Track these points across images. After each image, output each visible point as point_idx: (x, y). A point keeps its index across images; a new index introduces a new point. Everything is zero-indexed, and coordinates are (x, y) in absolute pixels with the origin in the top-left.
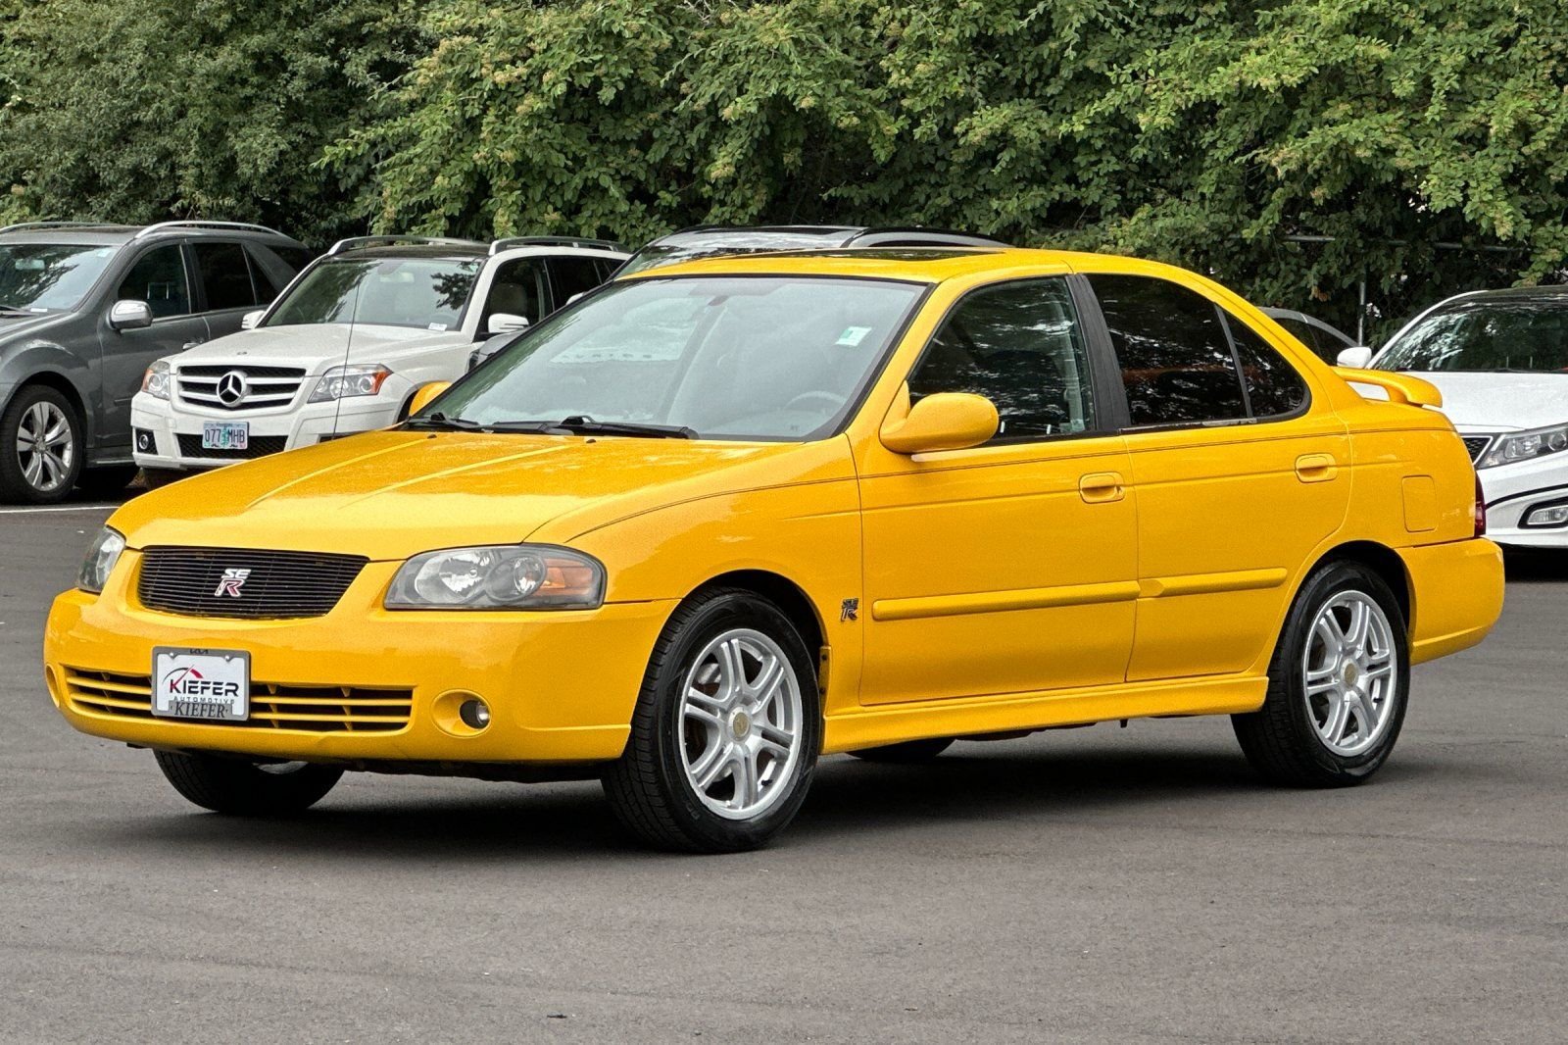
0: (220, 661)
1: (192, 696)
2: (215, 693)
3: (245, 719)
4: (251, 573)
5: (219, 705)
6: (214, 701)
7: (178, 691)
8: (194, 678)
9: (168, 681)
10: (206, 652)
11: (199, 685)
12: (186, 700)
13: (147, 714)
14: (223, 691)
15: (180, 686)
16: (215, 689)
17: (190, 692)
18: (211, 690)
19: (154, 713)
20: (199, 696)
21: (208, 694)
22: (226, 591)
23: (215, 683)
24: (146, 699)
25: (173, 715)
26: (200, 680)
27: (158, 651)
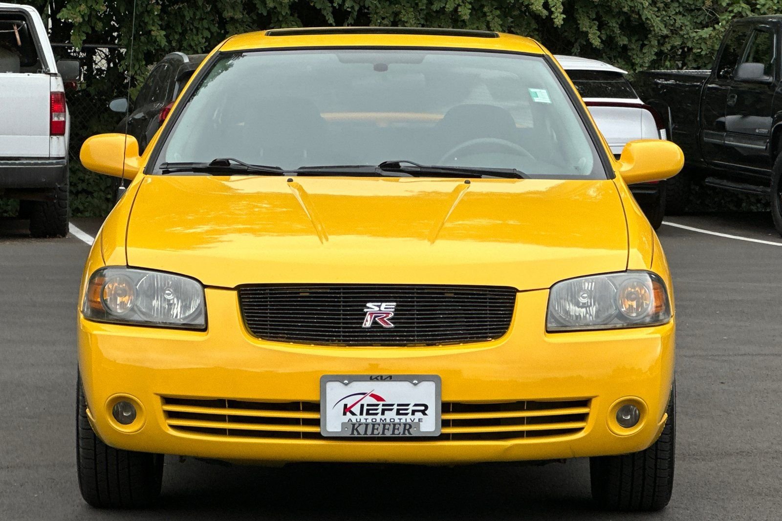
0: (406, 385)
1: (370, 418)
2: (398, 413)
3: (437, 435)
4: (397, 306)
5: (405, 425)
6: (397, 421)
7: (353, 414)
8: (374, 401)
9: (341, 406)
10: (390, 378)
11: (380, 408)
12: (363, 421)
13: (317, 436)
14: (410, 411)
15: (356, 409)
16: (398, 410)
17: (368, 414)
18: (395, 411)
19: (324, 434)
20: (378, 418)
21: (390, 416)
22: (375, 322)
23: (398, 405)
24: (316, 422)
25: (348, 434)
26: (381, 403)
27: (326, 379)
